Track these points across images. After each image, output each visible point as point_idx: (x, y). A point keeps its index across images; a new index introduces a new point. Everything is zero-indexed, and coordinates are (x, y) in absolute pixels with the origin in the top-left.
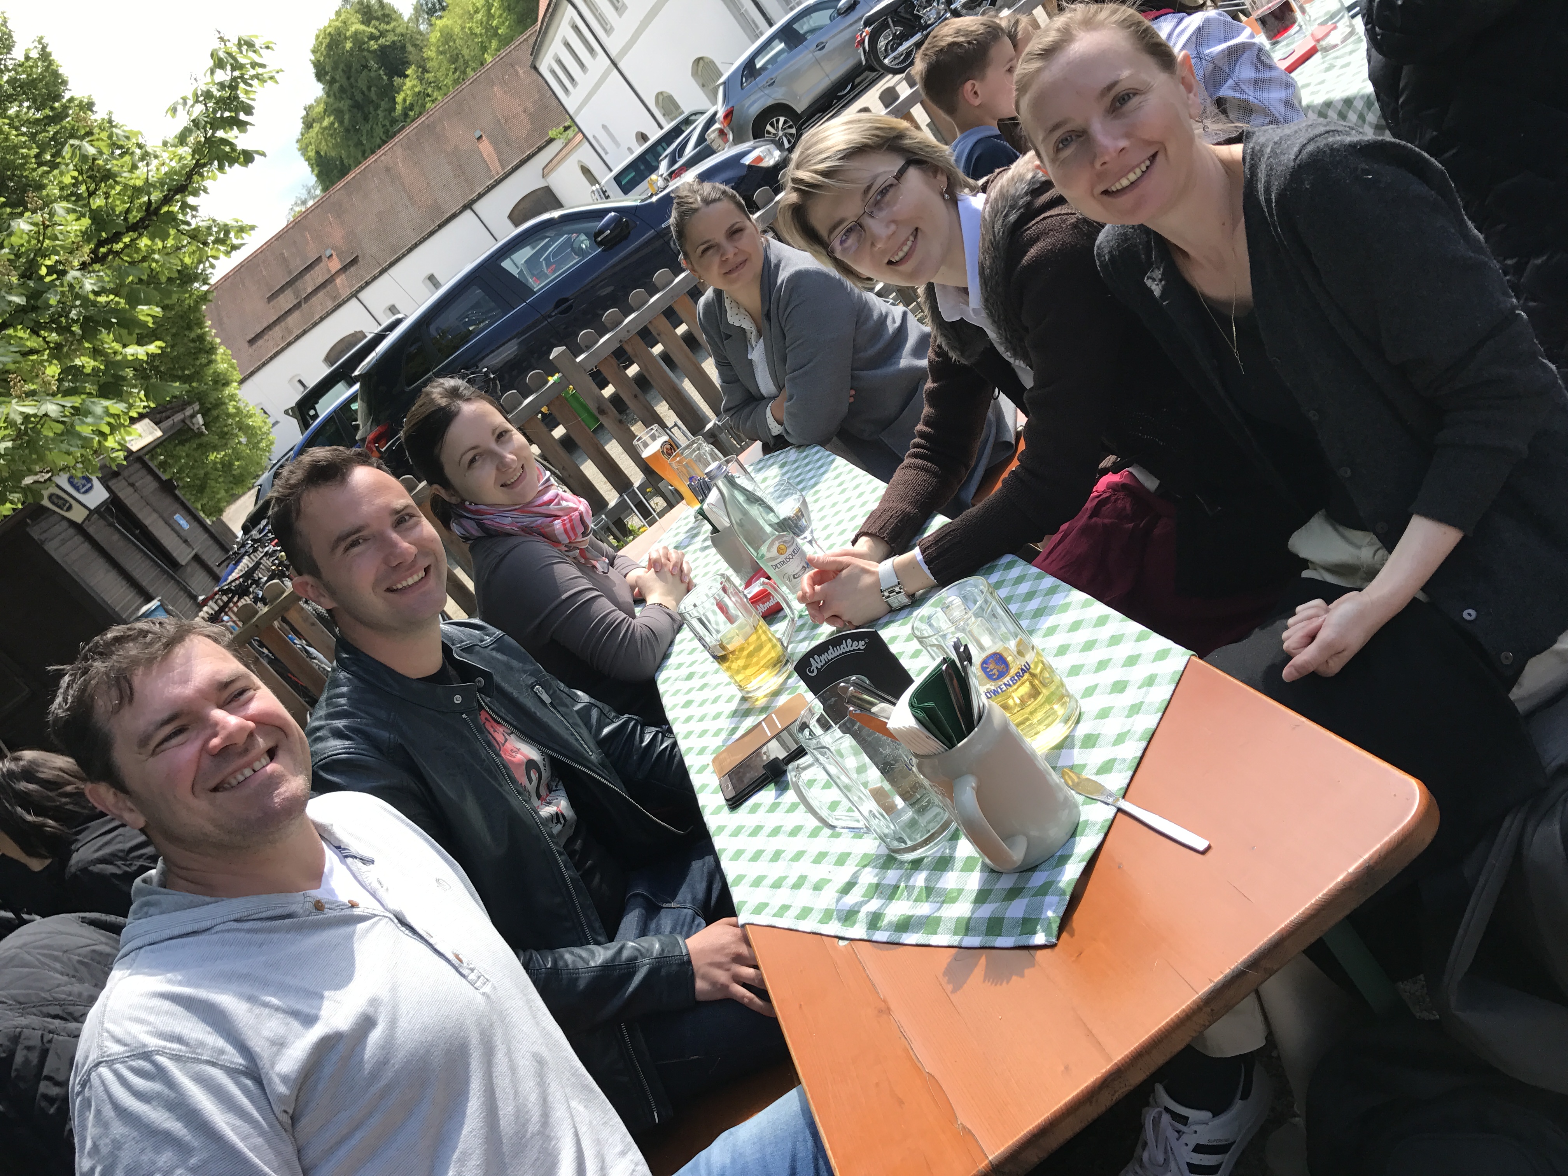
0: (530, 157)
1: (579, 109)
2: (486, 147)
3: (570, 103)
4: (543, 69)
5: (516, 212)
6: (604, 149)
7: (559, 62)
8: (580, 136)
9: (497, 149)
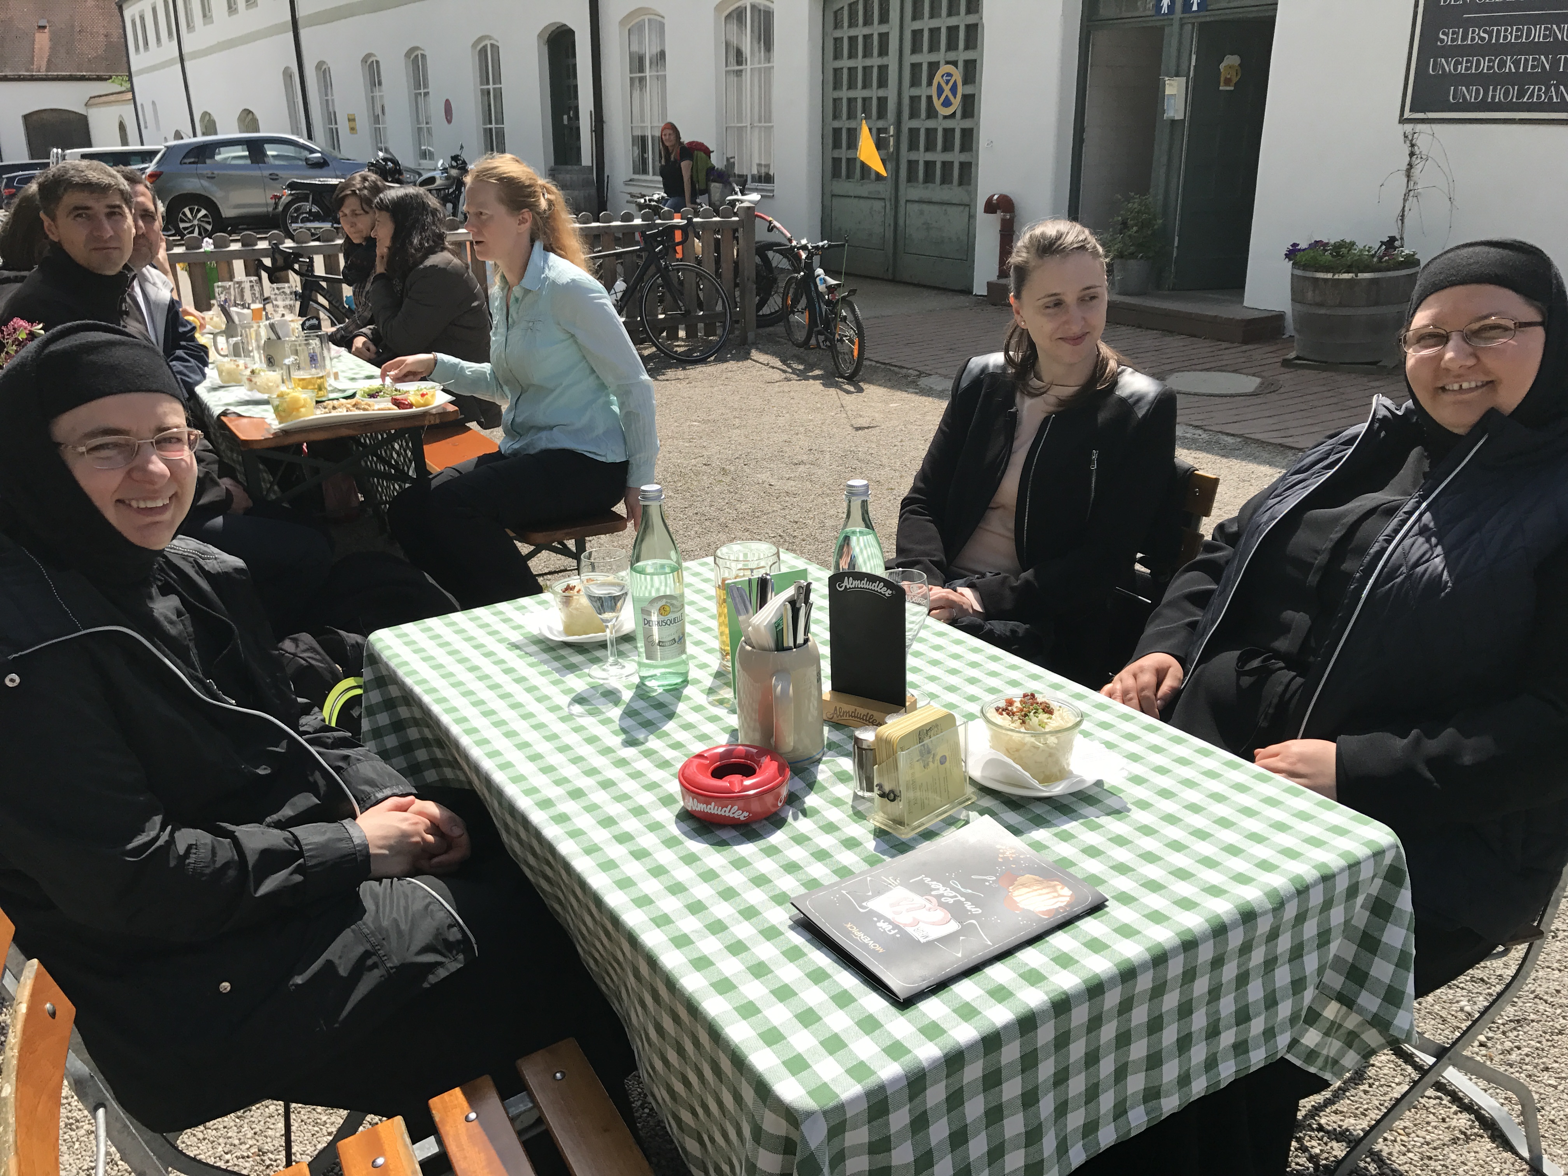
0: (82, 79)
1: (141, 72)
2: (42, 40)
3: (136, 61)
4: (128, 13)
5: (35, 117)
6: (145, 123)
7: (142, 18)
8: (130, 96)
9: (53, 49)
